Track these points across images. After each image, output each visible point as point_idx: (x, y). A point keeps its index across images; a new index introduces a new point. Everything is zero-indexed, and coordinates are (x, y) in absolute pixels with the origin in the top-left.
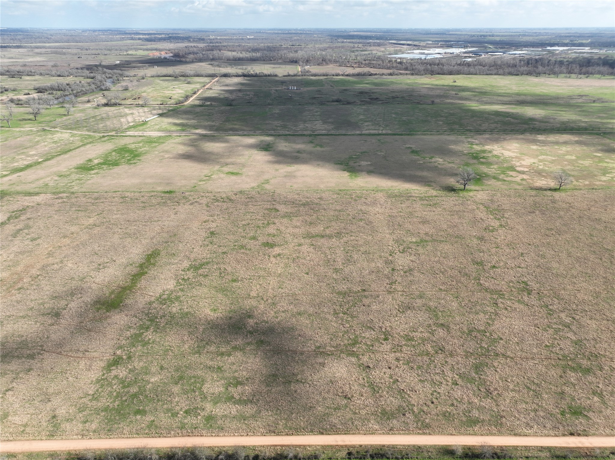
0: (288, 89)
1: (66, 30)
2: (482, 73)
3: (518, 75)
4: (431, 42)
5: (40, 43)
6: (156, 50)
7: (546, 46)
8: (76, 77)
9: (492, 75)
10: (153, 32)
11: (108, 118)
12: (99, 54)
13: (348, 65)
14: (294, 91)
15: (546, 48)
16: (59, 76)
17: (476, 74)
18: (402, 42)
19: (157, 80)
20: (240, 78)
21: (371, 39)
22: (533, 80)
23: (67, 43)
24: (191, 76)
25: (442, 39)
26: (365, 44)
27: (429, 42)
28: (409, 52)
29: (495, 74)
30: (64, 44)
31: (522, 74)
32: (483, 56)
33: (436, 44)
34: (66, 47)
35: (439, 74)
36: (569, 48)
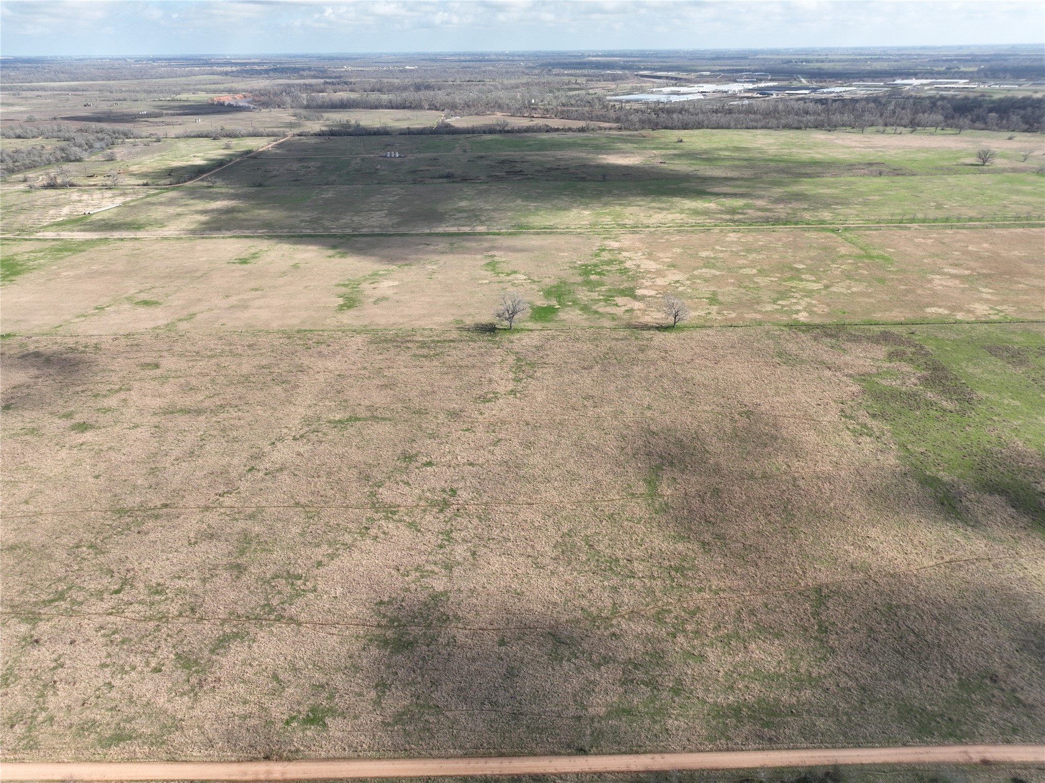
0: (386, 156)
1: (110, 60)
2: (739, 126)
3: (799, 128)
4: (708, 73)
5: (45, 81)
6: (230, 91)
7: (894, 78)
8: (47, 138)
9: (756, 128)
10: (256, 61)
11: (32, 207)
12: (125, 100)
13: (526, 115)
14: (393, 159)
15: (894, 81)
16: (19, 137)
17: (728, 128)
18: (659, 74)
19: (181, 144)
20: (323, 138)
21: (608, 69)
22: (819, 136)
23: (92, 80)
24: (242, 136)
25: (731, 68)
26: (590, 78)
27: (704, 73)
28: (654, 90)
29: (763, 128)
30: (86, 82)
31: (806, 127)
32: (774, 96)
33: (714, 77)
34: (80, 88)
35: (666, 128)
36: (933, 80)
